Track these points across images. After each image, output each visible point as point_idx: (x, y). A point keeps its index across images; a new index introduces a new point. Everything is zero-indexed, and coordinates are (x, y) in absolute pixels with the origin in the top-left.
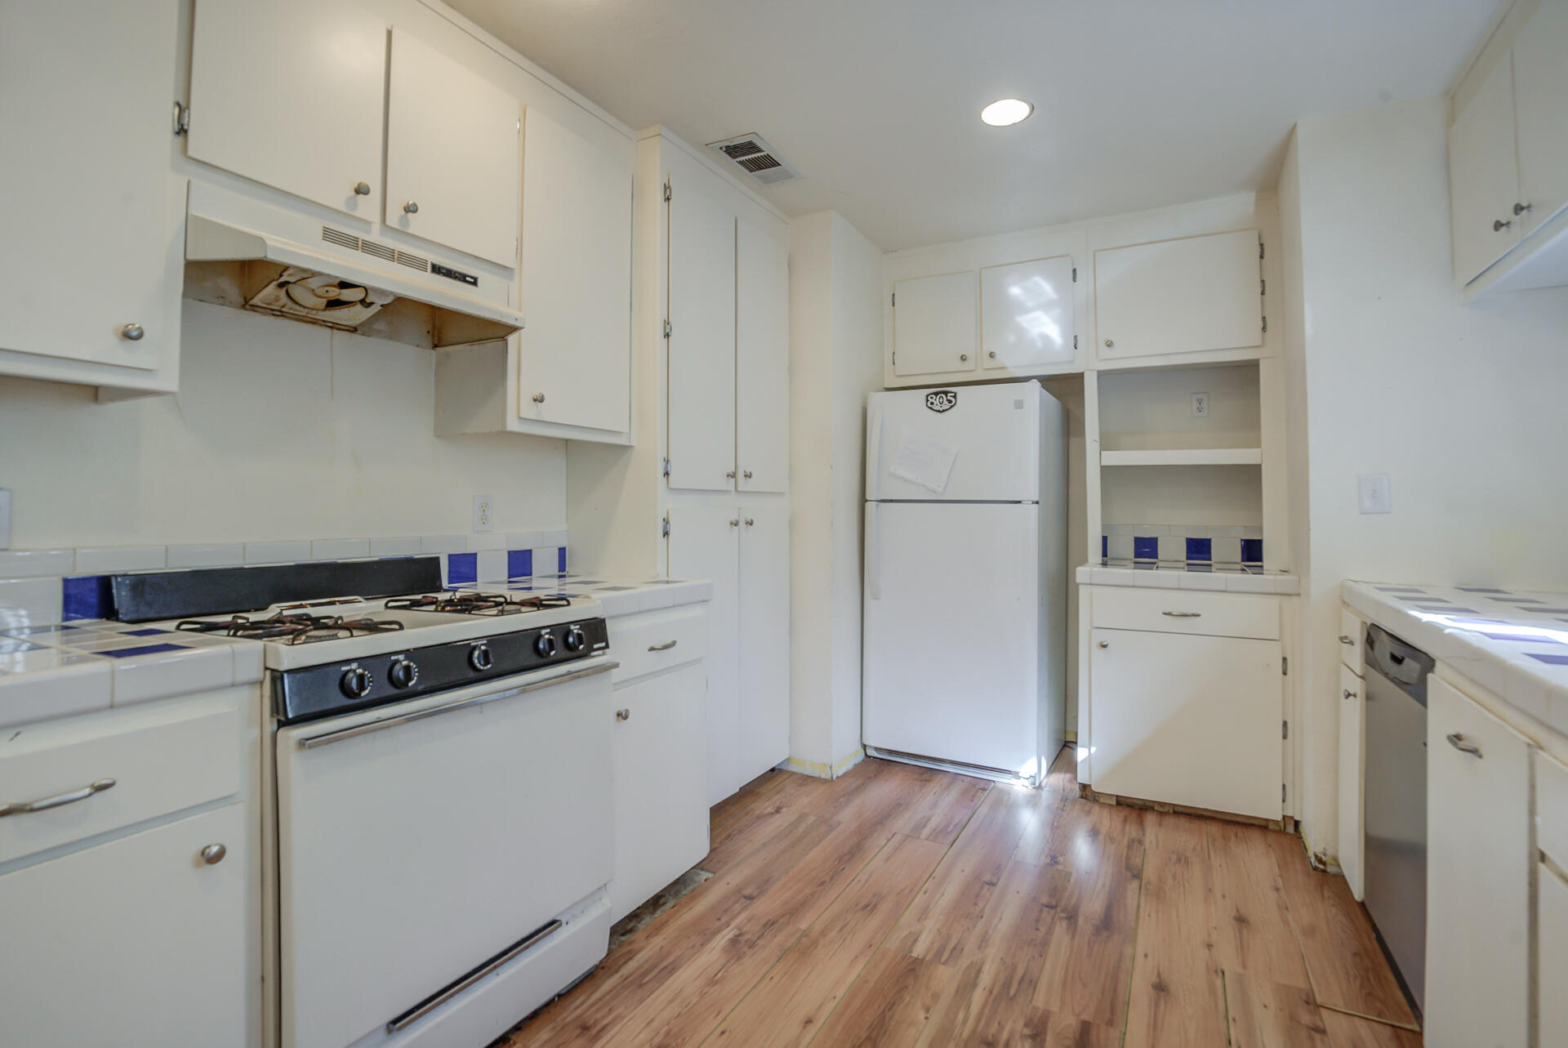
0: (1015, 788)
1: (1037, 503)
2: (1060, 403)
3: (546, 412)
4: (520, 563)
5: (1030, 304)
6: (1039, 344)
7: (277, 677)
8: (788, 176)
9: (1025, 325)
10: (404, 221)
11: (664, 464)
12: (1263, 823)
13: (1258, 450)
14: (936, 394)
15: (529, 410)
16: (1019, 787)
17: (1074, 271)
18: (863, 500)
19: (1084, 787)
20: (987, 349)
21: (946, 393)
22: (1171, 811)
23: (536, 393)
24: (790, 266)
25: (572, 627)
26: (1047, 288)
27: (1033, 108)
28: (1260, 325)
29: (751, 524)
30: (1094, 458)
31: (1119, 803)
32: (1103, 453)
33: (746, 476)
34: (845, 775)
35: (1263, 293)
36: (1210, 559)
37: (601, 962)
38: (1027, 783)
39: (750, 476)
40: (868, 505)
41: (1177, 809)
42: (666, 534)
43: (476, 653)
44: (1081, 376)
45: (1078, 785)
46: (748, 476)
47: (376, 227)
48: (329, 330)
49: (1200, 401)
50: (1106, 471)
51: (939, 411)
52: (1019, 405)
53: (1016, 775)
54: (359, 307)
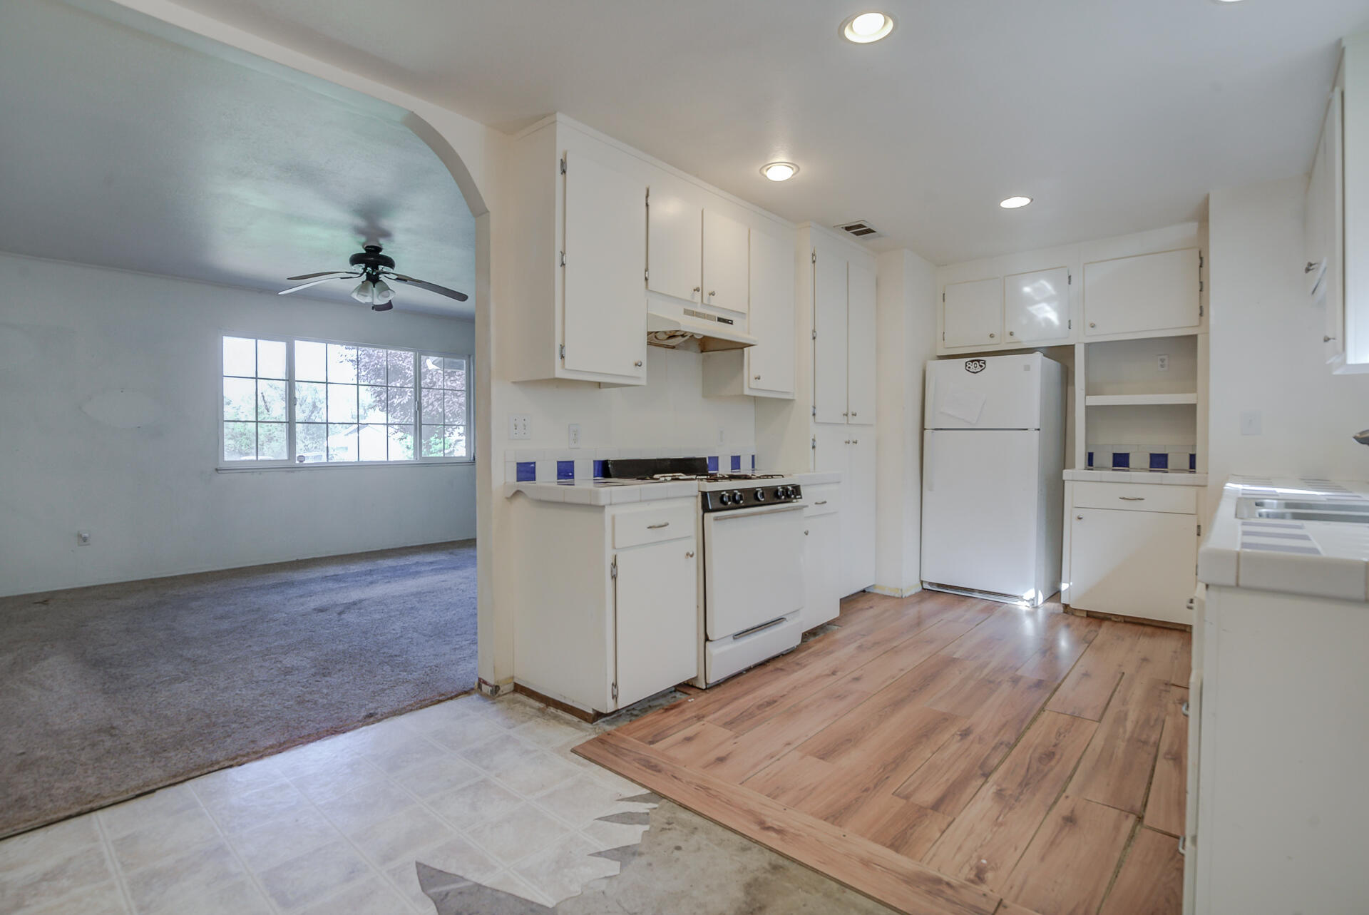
0: (1020, 608)
1: (1039, 430)
2: (1059, 364)
3: (759, 384)
4: (736, 461)
5: (1037, 298)
6: (1043, 325)
7: (704, 495)
8: (880, 236)
9: (1034, 312)
10: (709, 300)
11: (812, 408)
12: (1183, 628)
13: (1195, 394)
14: (972, 361)
15: (754, 384)
16: (1023, 606)
17: (1070, 277)
18: (923, 429)
19: (1066, 606)
20: (1008, 330)
21: (979, 361)
22: (1123, 621)
23: (757, 376)
24: (877, 285)
25: (789, 487)
26: (1049, 287)
27: (1032, 200)
28: (1199, 312)
29: (856, 443)
30: (1081, 401)
31: (1088, 616)
32: (1087, 397)
33: (853, 415)
34: (911, 596)
35: (1201, 290)
36: (1166, 467)
37: (797, 646)
38: (1028, 604)
39: (855, 415)
40: (926, 432)
41: (1127, 619)
42: (814, 447)
43: (759, 494)
44: (1073, 346)
45: (1062, 605)
46: (854, 415)
47: (699, 305)
48: (664, 349)
49: (1162, 360)
50: (1089, 409)
51: (973, 372)
52: (1027, 368)
53: (1021, 598)
54: (680, 338)
